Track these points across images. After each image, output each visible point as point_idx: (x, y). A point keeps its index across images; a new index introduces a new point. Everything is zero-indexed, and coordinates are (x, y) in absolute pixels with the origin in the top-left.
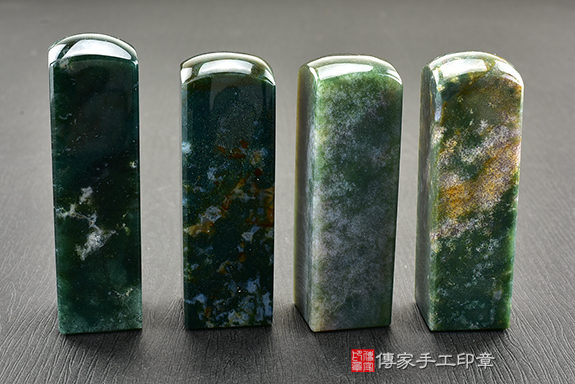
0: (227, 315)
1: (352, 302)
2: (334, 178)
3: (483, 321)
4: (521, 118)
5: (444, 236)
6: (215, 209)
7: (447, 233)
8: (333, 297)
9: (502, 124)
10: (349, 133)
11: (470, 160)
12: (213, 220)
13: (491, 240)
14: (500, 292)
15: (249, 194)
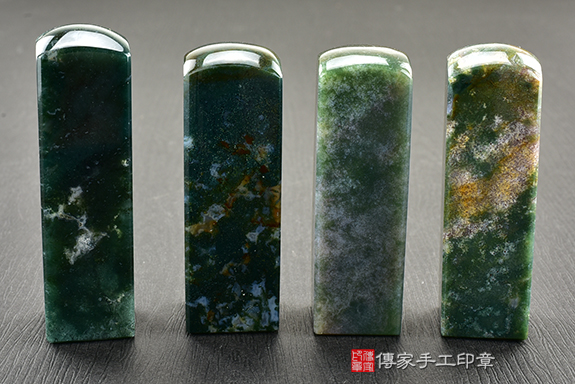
0: (231, 319)
1: (357, 306)
2: (336, 173)
3: (498, 329)
4: (539, 115)
5: (456, 237)
6: (218, 207)
7: (458, 233)
8: (336, 299)
9: (518, 120)
10: (353, 128)
11: (483, 157)
12: (216, 219)
13: (506, 244)
14: (517, 300)
15: (254, 192)
